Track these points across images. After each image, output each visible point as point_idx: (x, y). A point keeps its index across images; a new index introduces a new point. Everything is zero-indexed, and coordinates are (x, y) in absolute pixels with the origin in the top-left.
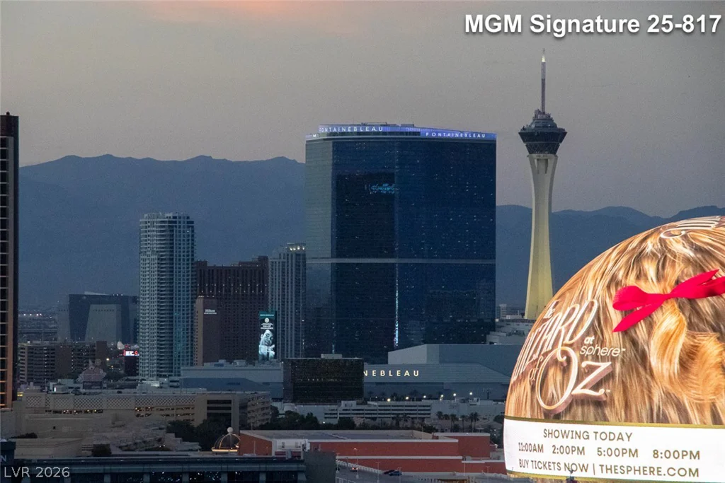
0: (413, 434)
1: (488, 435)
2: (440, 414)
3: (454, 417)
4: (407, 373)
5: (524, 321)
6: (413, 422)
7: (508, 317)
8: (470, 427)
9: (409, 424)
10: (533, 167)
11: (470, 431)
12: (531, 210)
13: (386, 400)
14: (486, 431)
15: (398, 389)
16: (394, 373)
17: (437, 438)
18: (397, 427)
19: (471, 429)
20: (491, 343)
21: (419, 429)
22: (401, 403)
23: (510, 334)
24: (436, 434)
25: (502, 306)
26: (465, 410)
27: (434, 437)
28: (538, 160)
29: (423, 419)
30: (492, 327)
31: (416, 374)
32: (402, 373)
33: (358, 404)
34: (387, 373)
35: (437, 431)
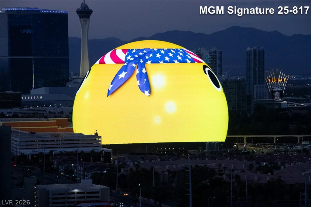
0: (40, 119)
1: (67, 119)
2: (50, 112)
3: (55, 113)
4: (38, 97)
5: (79, 78)
6: (40, 115)
7: (74, 77)
8: (61, 116)
9: (39, 115)
10: (81, 23)
11: (61, 118)
12: (81, 39)
13: (30, 107)
14: (66, 117)
15: (34, 103)
16: (33, 97)
17: (49, 120)
18: (34, 117)
19: (61, 117)
20: (68, 86)
21: (42, 117)
22: (36, 108)
23: (74, 83)
24: (49, 119)
25: (72, 73)
26: (59, 110)
27: (47, 120)
28: (83, 21)
29: (44, 113)
30: (68, 81)
31: (41, 98)
32: (36, 97)
33: (20, 109)
34: (30, 98)
35: (49, 118)
